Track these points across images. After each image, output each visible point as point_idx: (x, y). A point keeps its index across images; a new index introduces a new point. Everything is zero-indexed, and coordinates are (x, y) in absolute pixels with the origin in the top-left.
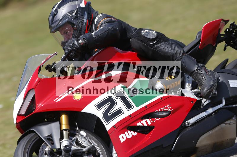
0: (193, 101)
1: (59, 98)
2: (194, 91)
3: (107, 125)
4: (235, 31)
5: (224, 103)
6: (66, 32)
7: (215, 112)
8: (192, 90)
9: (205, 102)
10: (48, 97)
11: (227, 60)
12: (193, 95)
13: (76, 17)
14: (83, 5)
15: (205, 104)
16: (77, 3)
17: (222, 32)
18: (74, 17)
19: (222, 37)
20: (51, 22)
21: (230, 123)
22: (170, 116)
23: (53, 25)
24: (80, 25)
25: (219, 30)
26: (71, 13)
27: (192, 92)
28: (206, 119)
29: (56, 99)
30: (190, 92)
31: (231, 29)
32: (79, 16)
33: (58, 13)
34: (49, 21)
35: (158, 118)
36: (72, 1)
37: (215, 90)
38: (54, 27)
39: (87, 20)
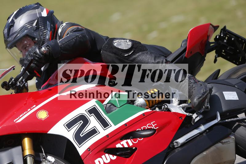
0: (181, 117)
1: (20, 118)
2: (182, 106)
3: (79, 147)
4: (227, 38)
5: (219, 118)
6: (24, 47)
7: (208, 129)
8: (179, 104)
9: (196, 118)
10: (7, 118)
11: (219, 71)
12: (181, 111)
13: (37, 28)
14: (44, 14)
15: (196, 120)
16: (38, 11)
17: (212, 40)
18: (35, 28)
19: (211, 45)
20: (6, 36)
21: (227, 142)
22: (155, 135)
23: (10, 39)
24: (42, 37)
25: (208, 37)
26: (31, 24)
27: (181, 107)
28: (198, 138)
29: (16, 120)
30: (178, 107)
31: (222, 35)
32: (40, 27)
33: (15, 24)
34: (4, 35)
35: (140, 138)
36: (31, 10)
37: (207, 103)
38: (10, 41)
39: (50, 31)
